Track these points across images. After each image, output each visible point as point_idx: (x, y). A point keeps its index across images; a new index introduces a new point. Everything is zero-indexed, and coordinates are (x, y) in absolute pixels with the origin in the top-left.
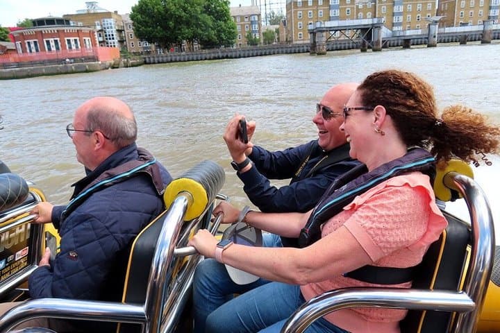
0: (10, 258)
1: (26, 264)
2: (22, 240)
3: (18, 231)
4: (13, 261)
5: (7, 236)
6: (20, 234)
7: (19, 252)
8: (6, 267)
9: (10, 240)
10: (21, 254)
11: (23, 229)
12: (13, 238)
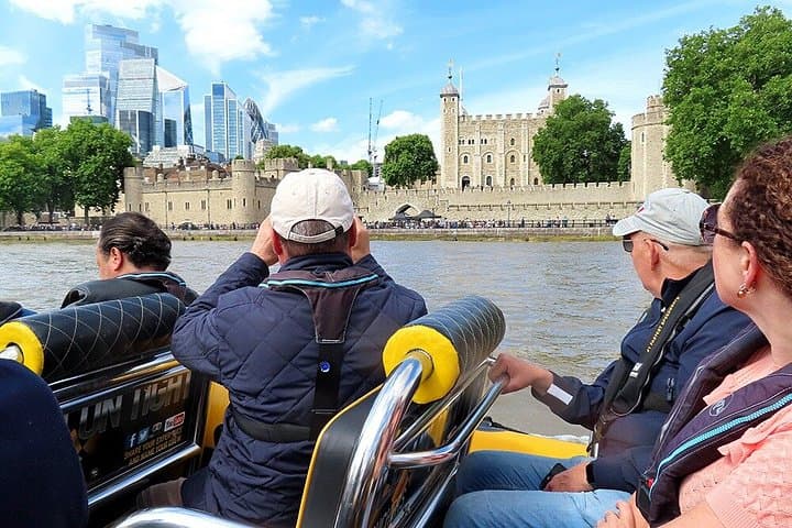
0: (157, 426)
1: (179, 439)
2: (176, 400)
3: (171, 385)
4: (161, 432)
5: (154, 392)
6: (174, 390)
7: (171, 419)
8: (149, 440)
9: (158, 398)
10: (173, 422)
11: (179, 382)
12: (164, 394)
